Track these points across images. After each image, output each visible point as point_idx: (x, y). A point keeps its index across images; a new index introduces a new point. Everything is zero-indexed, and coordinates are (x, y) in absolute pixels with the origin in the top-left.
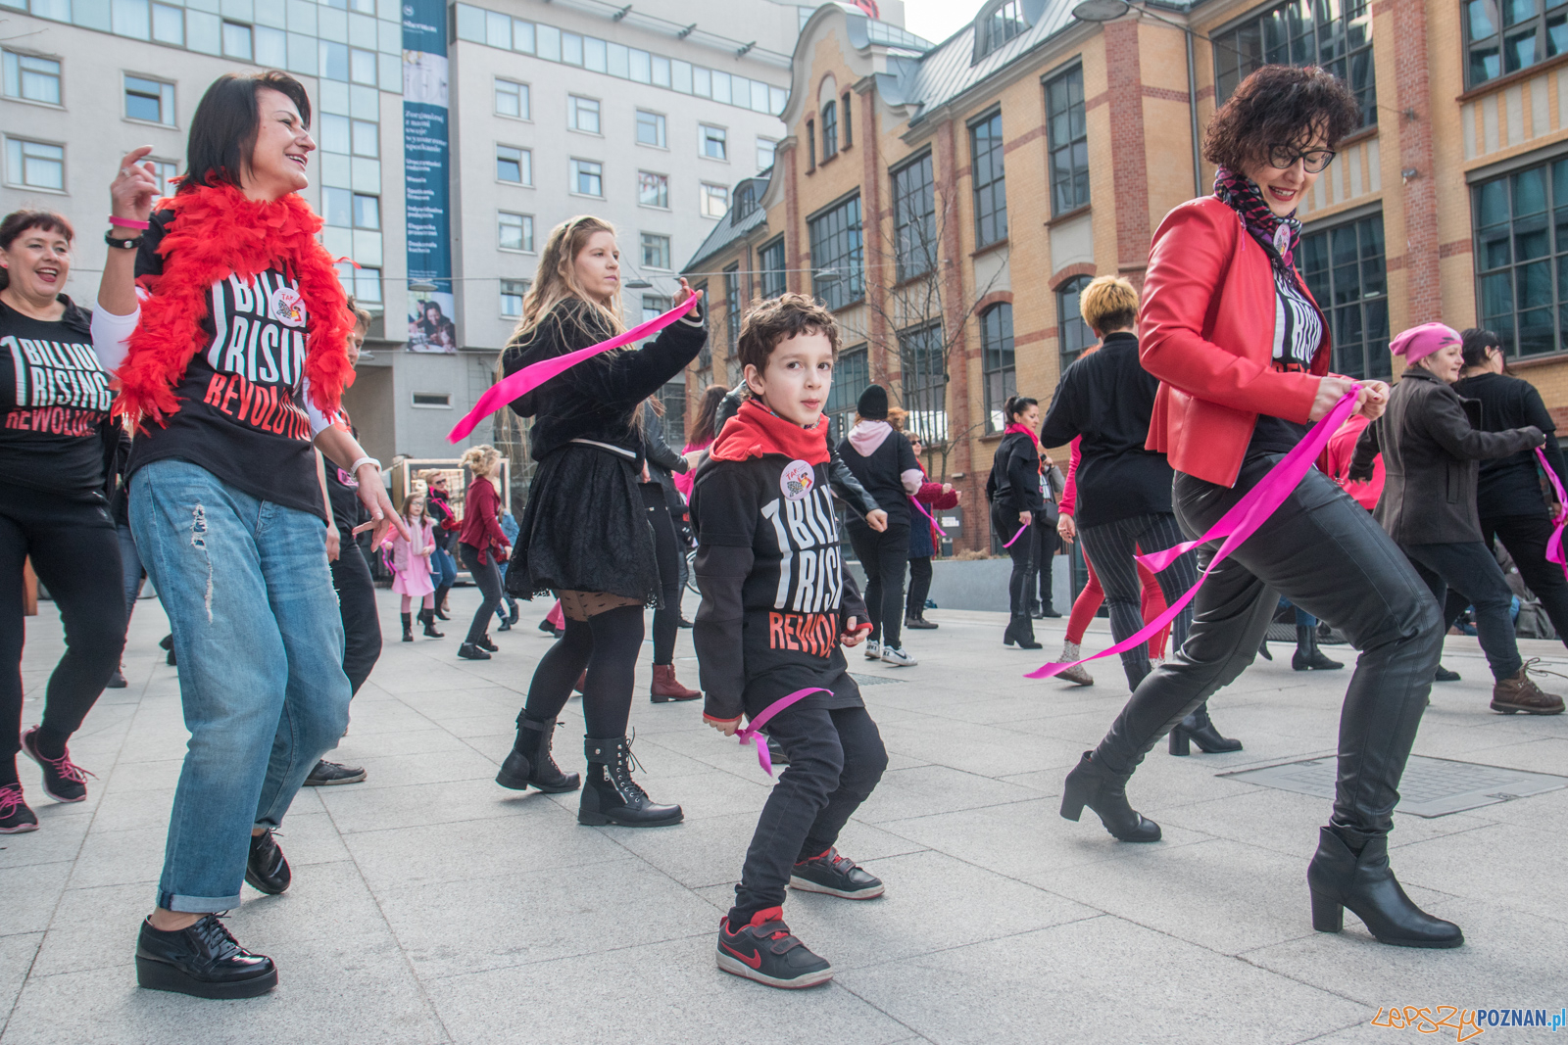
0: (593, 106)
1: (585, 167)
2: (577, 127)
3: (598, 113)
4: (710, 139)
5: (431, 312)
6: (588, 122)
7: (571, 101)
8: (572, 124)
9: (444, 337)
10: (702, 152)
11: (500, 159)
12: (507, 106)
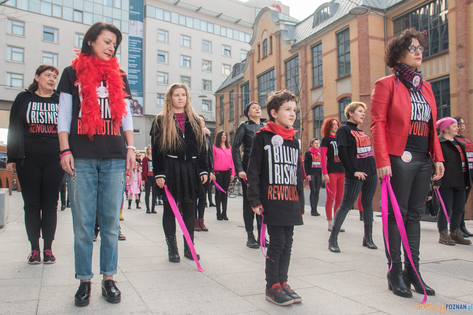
0: (189, 39)
1: (185, 58)
2: (183, 45)
3: (190, 41)
4: (225, 50)
5: (135, 103)
6: (187, 44)
7: (182, 37)
8: (182, 44)
9: (139, 111)
10: (223, 54)
11: (158, 55)
12: (161, 38)
